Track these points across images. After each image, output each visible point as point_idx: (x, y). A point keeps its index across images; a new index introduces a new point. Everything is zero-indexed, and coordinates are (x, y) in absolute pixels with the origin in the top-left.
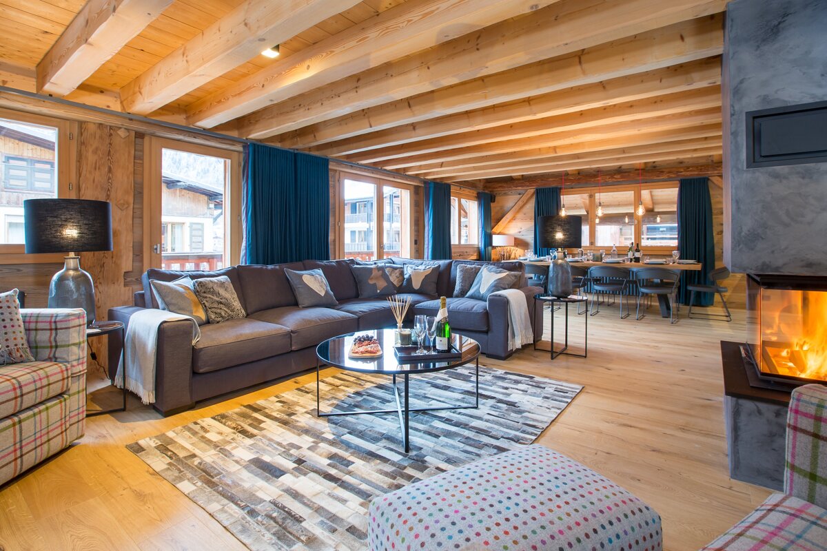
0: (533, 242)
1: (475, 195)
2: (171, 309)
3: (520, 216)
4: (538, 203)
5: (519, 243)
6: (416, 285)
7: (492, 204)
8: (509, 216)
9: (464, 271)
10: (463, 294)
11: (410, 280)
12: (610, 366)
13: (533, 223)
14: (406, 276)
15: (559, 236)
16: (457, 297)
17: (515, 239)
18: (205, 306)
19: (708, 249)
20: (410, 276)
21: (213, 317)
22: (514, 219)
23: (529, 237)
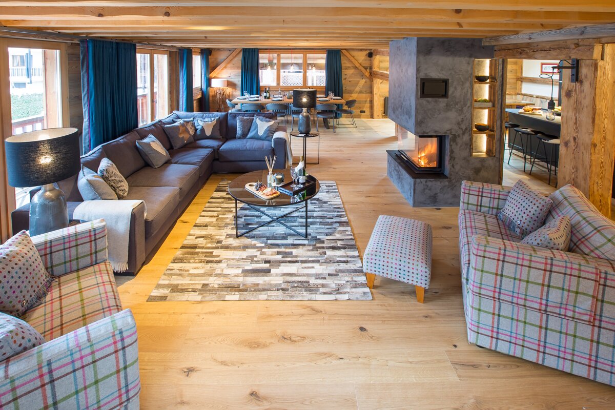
0: (240, 83)
1: (200, 51)
2: (103, 197)
3: (229, 65)
4: (244, 58)
5: (230, 84)
6: (208, 133)
7: (210, 56)
8: (222, 65)
9: (242, 121)
10: (244, 136)
11: (203, 130)
12: (334, 166)
13: (241, 71)
14: (199, 127)
15: (305, 100)
16: (239, 138)
17: (228, 81)
18: (114, 188)
19: (340, 88)
20: (202, 127)
21: (121, 194)
22: (225, 67)
23: (238, 80)
